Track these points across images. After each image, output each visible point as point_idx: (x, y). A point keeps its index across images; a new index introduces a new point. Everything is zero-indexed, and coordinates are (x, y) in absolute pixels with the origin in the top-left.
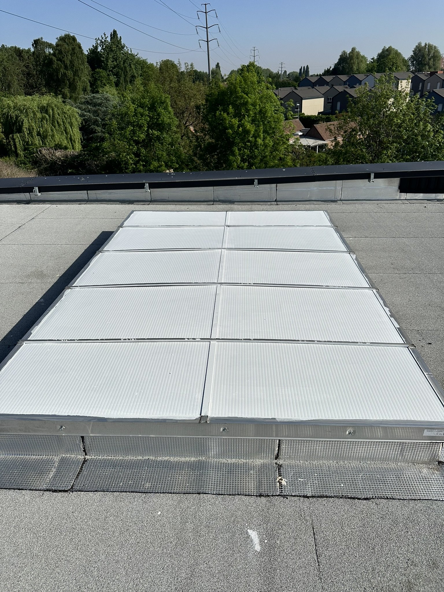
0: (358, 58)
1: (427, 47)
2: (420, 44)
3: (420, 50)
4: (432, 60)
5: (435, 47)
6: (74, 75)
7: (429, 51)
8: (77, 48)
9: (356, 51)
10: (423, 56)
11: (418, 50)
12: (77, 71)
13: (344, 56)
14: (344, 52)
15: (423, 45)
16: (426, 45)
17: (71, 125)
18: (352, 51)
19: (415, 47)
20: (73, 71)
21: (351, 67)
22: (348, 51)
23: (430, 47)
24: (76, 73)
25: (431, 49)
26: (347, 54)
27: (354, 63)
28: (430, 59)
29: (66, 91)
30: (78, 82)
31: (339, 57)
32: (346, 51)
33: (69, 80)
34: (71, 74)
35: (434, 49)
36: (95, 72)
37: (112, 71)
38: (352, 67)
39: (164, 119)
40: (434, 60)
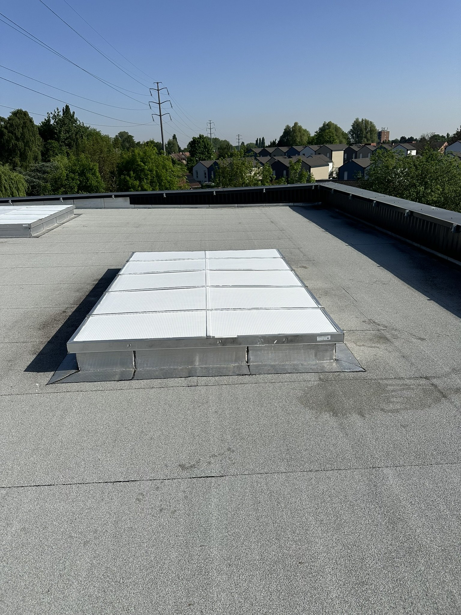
0: (300, 132)
1: (364, 122)
2: (357, 119)
3: (358, 125)
4: (369, 133)
5: (371, 123)
6: (25, 146)
7: (366, 126)
8: (28, 121)
9: (298, 126)
10: (361, 130)
11: (356, 124)
12: (28, 142)
13: (288, 130)
14: (288, 126)
15: (360, 120)
16: (363, 120)
17: (18, 190)
18: (294, 125)
19: (353, 122)
20: (24, 142)
21: (294, 139)
22: (292, 125)
23: (367, 122)
24: (27, 144)
25: (368, 124)
26: (290, 128)
27: (297, 136)
28: (367, 133)
29: (17, 160)
30: (28, 152)
31: (284, 131)
32: (290, 126)
33: (20, 150)
34: (22, 144)
35: (370, 124)
36: (48, 142)
37: (64, 142)
38: (296, 140)
39: (92, 182)
40: (371, 134)
